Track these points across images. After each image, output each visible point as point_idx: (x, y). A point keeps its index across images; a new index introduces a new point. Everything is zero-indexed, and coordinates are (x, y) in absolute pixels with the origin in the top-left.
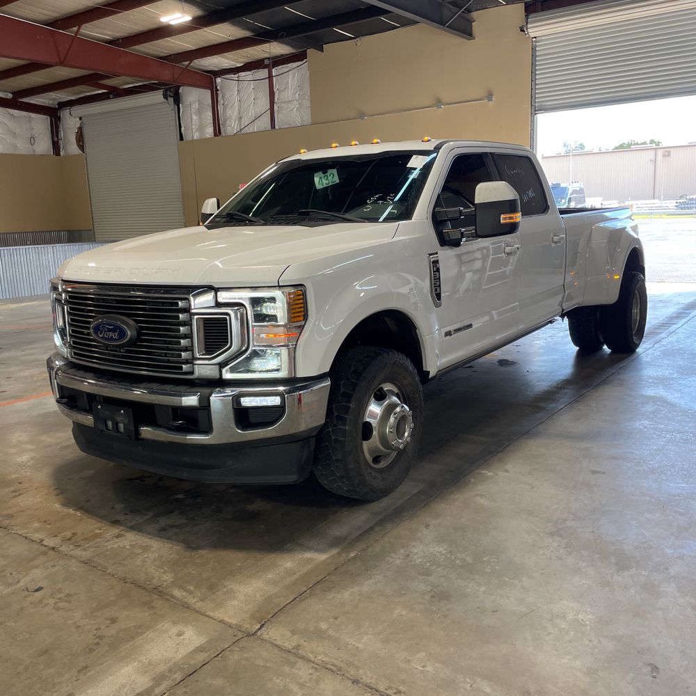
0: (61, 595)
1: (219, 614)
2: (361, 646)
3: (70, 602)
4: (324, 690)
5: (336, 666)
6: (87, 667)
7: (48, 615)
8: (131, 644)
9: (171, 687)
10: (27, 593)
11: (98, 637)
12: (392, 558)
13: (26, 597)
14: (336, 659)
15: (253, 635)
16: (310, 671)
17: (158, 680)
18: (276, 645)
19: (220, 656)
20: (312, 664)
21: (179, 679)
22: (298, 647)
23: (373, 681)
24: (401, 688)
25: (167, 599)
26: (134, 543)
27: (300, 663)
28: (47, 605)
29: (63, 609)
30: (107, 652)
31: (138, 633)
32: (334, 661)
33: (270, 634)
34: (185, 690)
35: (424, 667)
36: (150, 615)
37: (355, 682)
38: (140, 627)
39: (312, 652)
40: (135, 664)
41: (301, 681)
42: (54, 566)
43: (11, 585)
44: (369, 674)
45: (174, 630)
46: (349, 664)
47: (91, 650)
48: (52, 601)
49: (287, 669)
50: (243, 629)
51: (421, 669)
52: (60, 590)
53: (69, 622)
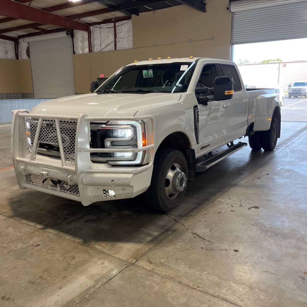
0: (48, 248)
1: (118, 256)
2: (180, 269)
3: (52, 250)
4: (167, 286)
5: (171, 277)
6: (65, 277)
7: (45, 255)
8: (83, 267)
9: (103, 285)
10: (33, 247)
11: (68, 265)
12: (187, 234)
13: (33, 248)
14: (170, 274)
15: (133, 264)
16: (160, 279)
17: (97, 281)
18: (144, 268)
19: (121, 272)
20: (160, 276)
21: (105, 281)
22: (153, 269)
23: (187, 283)
24: (199, 285)
25: (94, 250)
26: (75, 227)
27: (156, 276)
28: (43, 251)
29: (51, 253)
30: (72, 270)
31: (84, 263)
32: (169, 275)
33: (141, 264)
34: (109, 286)
35: (208, 277)
36: (88, 256)
37: (180, 283)
38: (85, 261)
39: (160, 271)
40: (86, 275)
41: (157, 282)
42: (43, 236)
43: (25, 243)
44: (185, 280)
45: (100, 262)
46: (176, 276)
47: (66, 270)
48: (45, 250)
49: (150, 278)
50: (129, 262)
51: (207, 278)
52: (47, 246)
53: (54, 259)
